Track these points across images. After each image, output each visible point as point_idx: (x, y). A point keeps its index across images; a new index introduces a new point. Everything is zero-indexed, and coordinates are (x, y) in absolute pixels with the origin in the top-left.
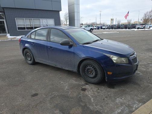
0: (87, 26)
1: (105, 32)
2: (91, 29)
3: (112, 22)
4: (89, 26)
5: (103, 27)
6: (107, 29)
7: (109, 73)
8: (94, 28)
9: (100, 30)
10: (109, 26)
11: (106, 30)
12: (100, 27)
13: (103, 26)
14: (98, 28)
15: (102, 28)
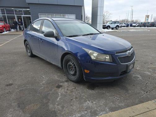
0: (113, 23)
1: (133, 30)
2: (118, 26)
3: (147, 18)
4: (115, 22)
5: (133, 25)
6: (138, 26)
7: (86, 71)
8: (123, 25)
9: (130, 27)
10: (141, 23)
11: (136, 27)
12: (129, 25)
13: (134, 23)
14: (127, 26)
15: (131, 26)
